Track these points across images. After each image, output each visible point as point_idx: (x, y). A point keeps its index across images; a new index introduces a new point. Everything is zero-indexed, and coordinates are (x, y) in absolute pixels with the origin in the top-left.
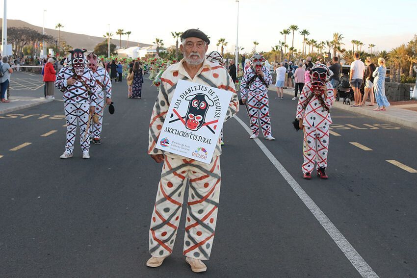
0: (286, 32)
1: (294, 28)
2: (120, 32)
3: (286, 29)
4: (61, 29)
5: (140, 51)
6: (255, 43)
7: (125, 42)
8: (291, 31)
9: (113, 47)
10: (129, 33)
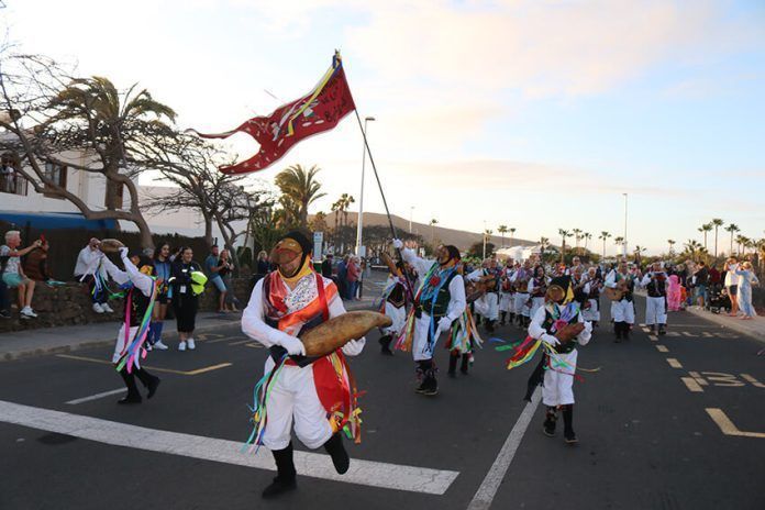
0: (707, 228)
1: (718, 222)
2: (503, 229)
3: (707, 224)
4: (436, 225)
5: (524, 252)
6: (670, 241)
7: (508, 239)
8: (714, 226)
9: (490, 247)
10: (513, 230)
